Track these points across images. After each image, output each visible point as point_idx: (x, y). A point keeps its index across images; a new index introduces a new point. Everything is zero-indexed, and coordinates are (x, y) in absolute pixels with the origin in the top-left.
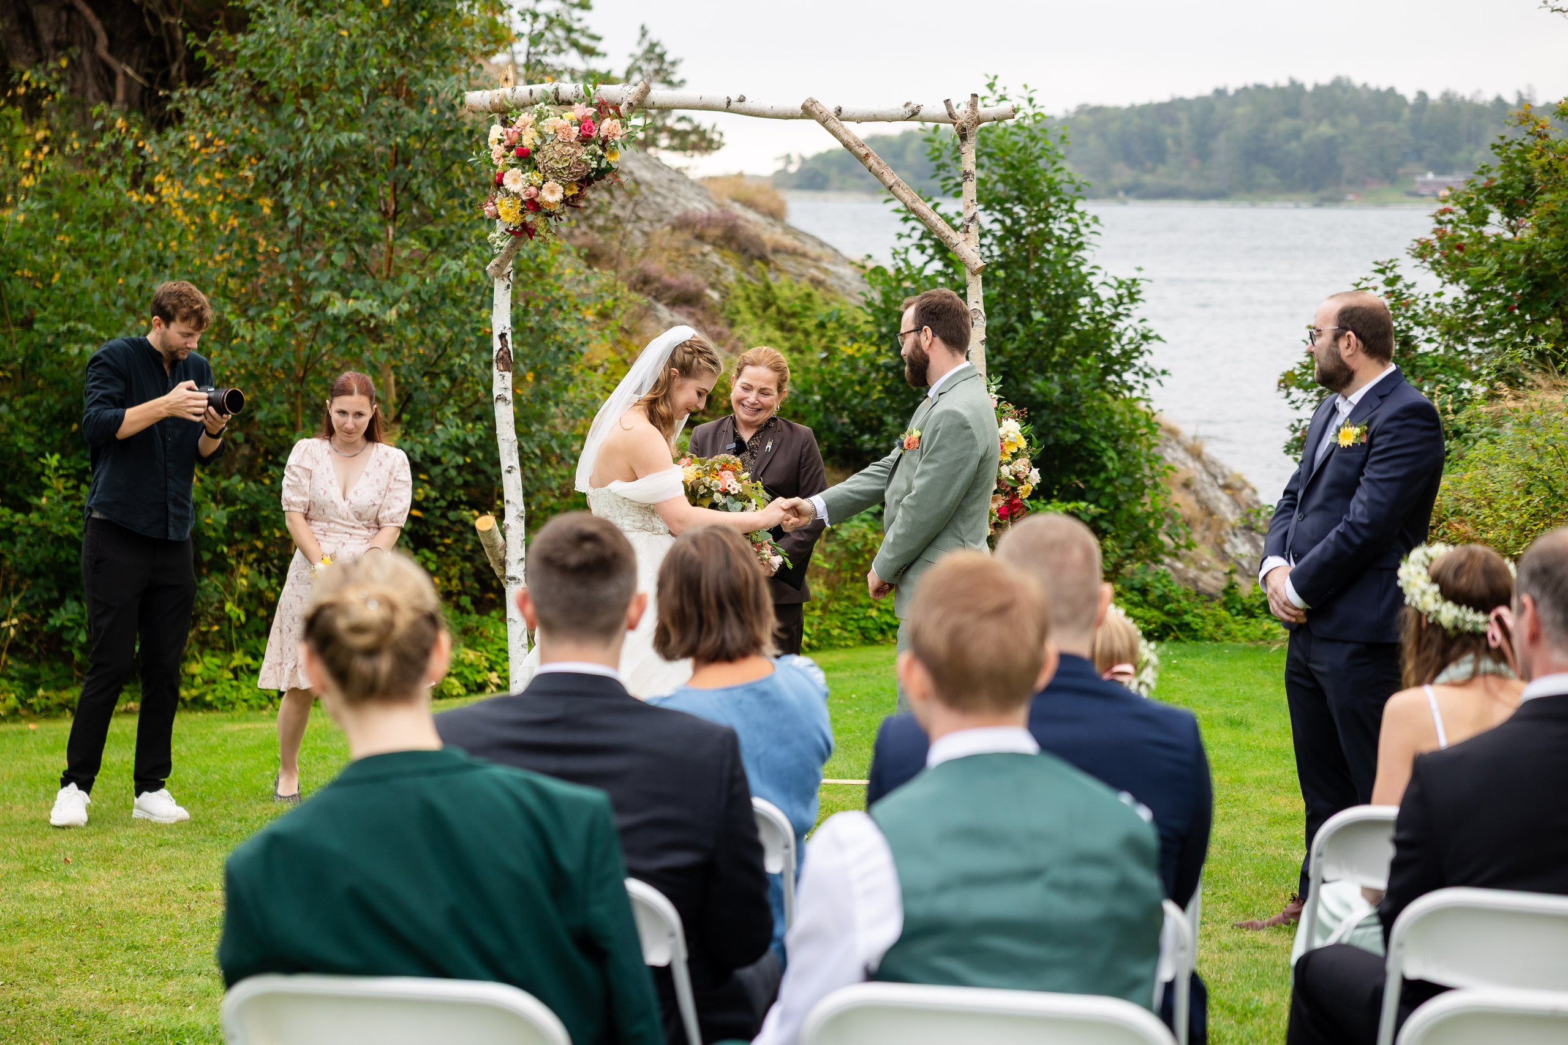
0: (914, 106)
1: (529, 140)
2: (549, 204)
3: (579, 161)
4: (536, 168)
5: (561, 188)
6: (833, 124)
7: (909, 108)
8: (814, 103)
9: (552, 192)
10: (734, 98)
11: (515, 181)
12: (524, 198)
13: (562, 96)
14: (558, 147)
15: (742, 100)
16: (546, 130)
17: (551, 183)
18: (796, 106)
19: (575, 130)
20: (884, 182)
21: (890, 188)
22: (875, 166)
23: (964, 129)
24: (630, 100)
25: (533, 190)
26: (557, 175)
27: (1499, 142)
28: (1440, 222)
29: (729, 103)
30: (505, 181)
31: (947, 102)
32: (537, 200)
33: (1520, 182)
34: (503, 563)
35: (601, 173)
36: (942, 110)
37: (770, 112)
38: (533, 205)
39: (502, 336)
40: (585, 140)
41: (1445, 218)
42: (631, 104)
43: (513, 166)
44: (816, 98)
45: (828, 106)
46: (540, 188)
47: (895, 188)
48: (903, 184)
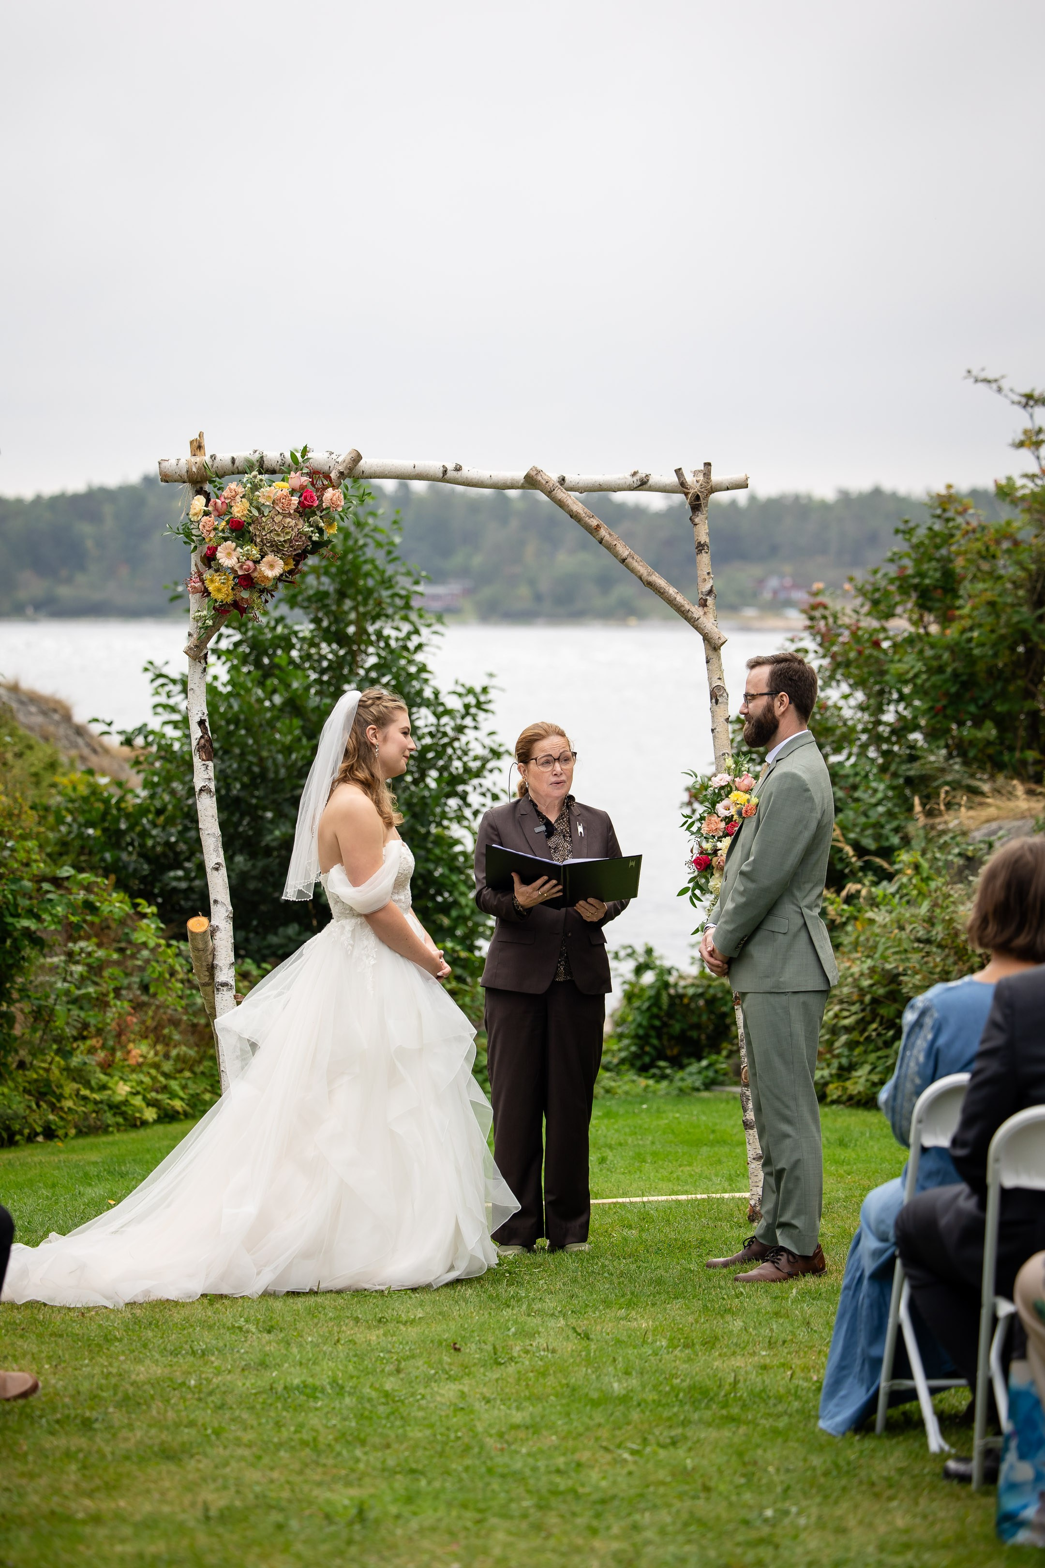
0: (642, 474)
1: (240, 510)
2: (267, 578)
3: (300, 533)
4: (252, 541)
5: (281, 562)
6: (561, 494)
7: (637, 477)
8: (539, 472)
9: (271, 566)
10: (450, 466)
11: (229, 555)
12: (240, 573)
13: (267, 464)
14: (278, 519)
15: (458, 469)
16: (262, 500)
17: (270, 557)
18: (519, 475)
19: (295, 500)
20: (616, 555)
21: (623, 561)
22: (607, 538)
23: (697, 498)
24: (341, 468)
25: (250, 563)
26: (277, 548)
27: (902, 527)
28: (812, 618)
29: (445, 472)
30: (219, 555)
31: (678, 472)
32: (255, 574)
33: (936, 570)
34: (212, 969)
35: (317, 547)
36: (673, 479)
37: (489, 482)
38: (246, 581)
39: (201, 723)
40: (305, 510)
41: (817, 614)
42: (342, 473)
43: (226, 539)
44: (539, 468)
45: (552, 475)
46: (257, 562)
47: (629, 560)
48: (636, 557)
